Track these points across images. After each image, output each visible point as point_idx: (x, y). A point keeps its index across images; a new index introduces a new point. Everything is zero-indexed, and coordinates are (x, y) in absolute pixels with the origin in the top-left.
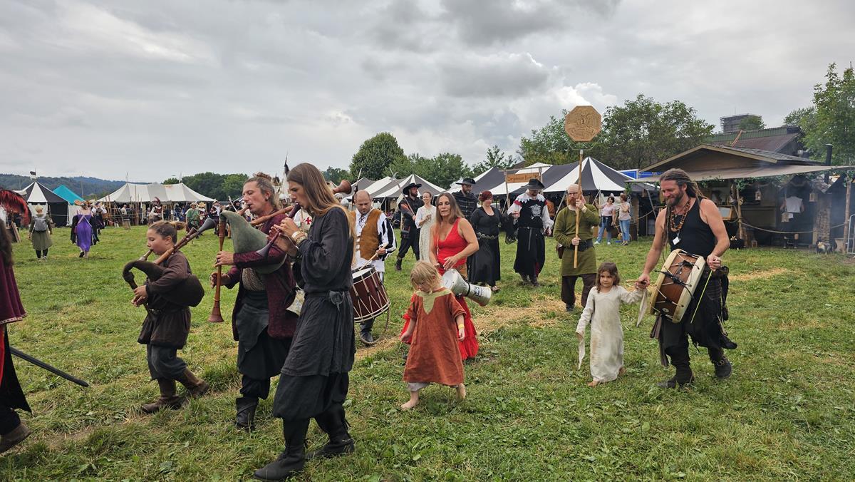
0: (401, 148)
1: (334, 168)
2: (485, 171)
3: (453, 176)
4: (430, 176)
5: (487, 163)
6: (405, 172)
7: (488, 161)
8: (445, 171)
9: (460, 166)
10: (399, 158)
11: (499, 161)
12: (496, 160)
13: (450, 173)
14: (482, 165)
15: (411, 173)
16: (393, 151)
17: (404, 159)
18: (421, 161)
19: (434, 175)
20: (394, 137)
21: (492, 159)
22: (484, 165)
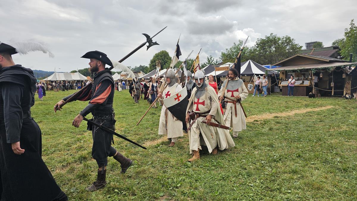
0: (171, 57)
1: (142, 65)
8: (189, 66)
10: (170, 61)
12: (211, 61)
16: (167, 58)
18: (179, 62)
20: (168, 52)
21: (209, 61)
22: (206, 64)
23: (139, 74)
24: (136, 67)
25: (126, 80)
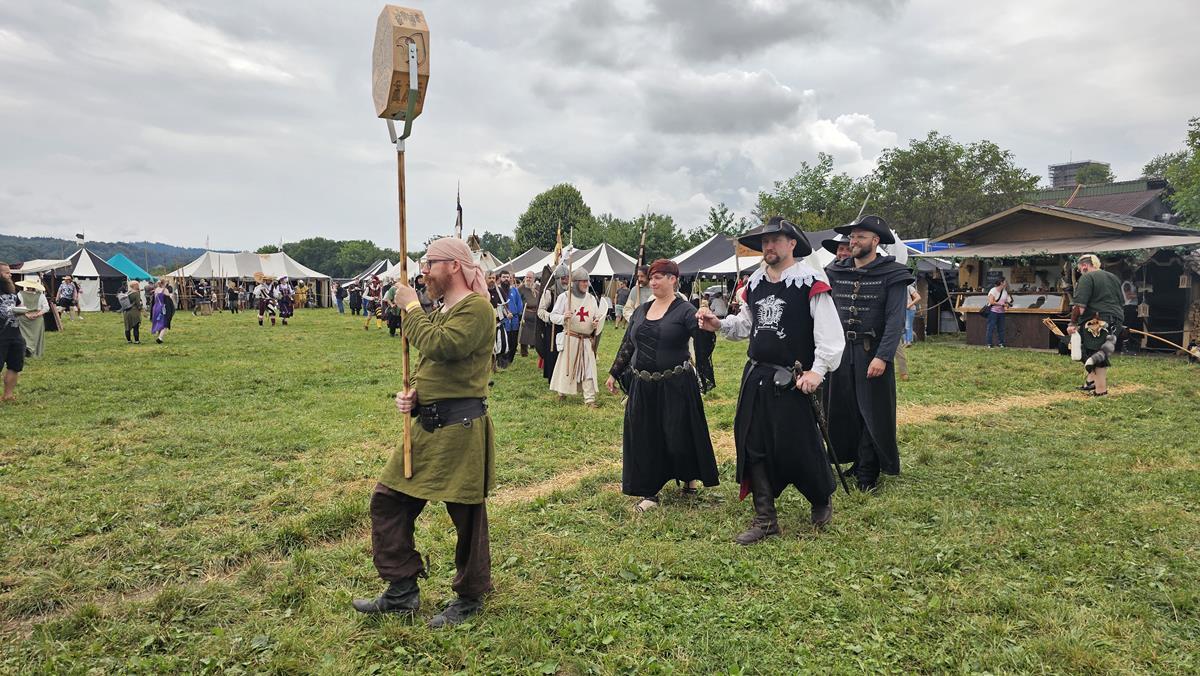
0: (587, 206)
2: (705, 240)
3: (661, 246)
4: (627, 246)
5: (709, 228)
6: (591, 239)
7: (711, 225)
8: (649, 238)
9: (670, 231)
10: (584, 221)
11: (726, 225)
12: (723, 223)
13: (656, 241)
14: (702, 230)
15: (601, 241)
16: (576, 210)
17: (591, 222)
18: (616, 225)
19: (633, 244)
20: (578, 190)
21: (717, 223)
22: (705, 231)
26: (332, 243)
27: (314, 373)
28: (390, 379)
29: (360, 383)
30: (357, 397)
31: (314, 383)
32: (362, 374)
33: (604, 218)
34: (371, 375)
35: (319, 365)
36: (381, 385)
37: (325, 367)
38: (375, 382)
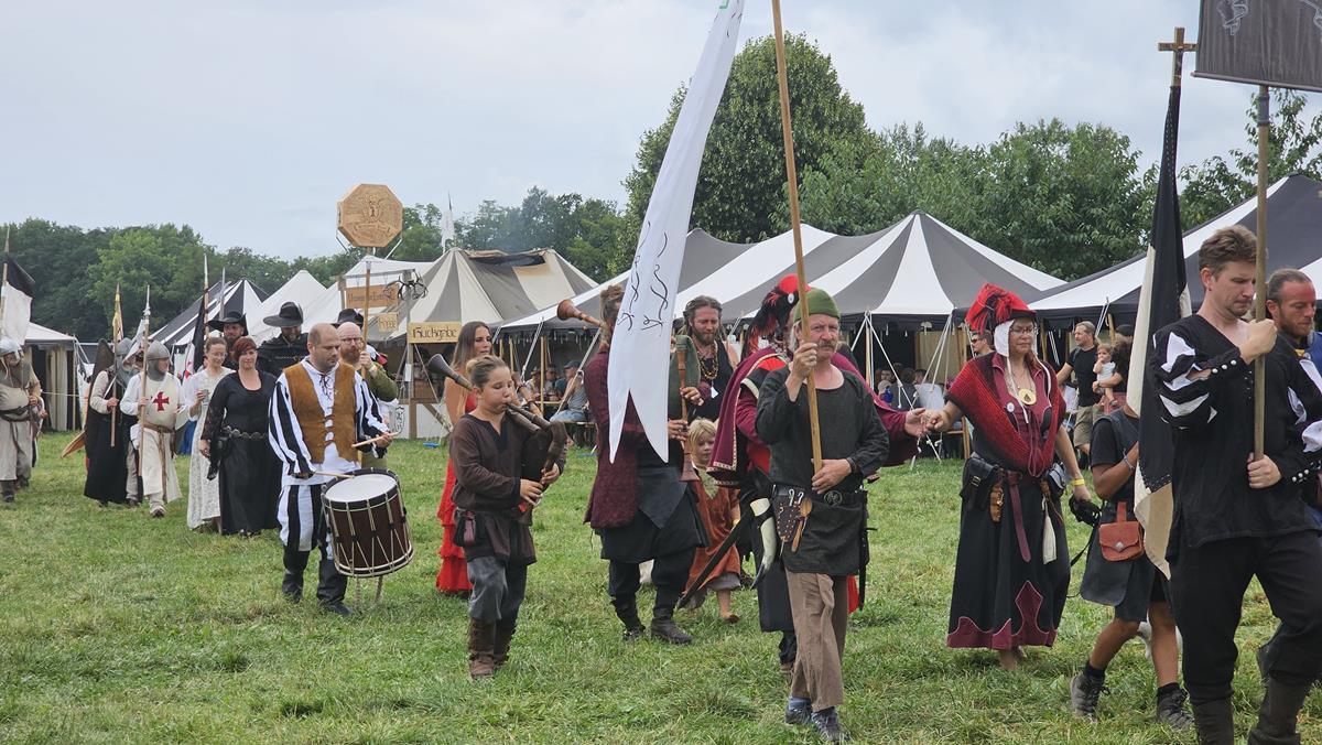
0: (854, 100)
1: (556, 194)
2: (1238, 202)
3: (1092, 221)
4: (984, 223)
5: (1246, 162)
6: (871, 203)
7: (1251, 150)
8: (1053, 196)
9: (1120, 174)
10: (844, 145)
11: (1302, 151)
12: (1290, 144)
13: (1077, 206)
14: (1222, 168)
15: (903, 209)
16: (817, 115)
17: (868, 150)
18: (940, 157)
19: (1003, 212)
20: (823, 52)
21: (1271, 142)
22: (1233, 168)
23: (528, 280)
24: (488, 207)
25: (394, 342)
26: (72, 237)
27: (49, 636)
28: (281, 656)
29: (190, 667)
30: (188, 713)
31: (52, 672)
32: (198, 641)
33: (901, 137)
34: (221, 641)
35: (62, 612)
36: (259, 675)
37: (81, 617)
38: (236, 664)
